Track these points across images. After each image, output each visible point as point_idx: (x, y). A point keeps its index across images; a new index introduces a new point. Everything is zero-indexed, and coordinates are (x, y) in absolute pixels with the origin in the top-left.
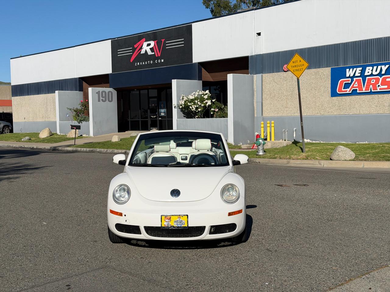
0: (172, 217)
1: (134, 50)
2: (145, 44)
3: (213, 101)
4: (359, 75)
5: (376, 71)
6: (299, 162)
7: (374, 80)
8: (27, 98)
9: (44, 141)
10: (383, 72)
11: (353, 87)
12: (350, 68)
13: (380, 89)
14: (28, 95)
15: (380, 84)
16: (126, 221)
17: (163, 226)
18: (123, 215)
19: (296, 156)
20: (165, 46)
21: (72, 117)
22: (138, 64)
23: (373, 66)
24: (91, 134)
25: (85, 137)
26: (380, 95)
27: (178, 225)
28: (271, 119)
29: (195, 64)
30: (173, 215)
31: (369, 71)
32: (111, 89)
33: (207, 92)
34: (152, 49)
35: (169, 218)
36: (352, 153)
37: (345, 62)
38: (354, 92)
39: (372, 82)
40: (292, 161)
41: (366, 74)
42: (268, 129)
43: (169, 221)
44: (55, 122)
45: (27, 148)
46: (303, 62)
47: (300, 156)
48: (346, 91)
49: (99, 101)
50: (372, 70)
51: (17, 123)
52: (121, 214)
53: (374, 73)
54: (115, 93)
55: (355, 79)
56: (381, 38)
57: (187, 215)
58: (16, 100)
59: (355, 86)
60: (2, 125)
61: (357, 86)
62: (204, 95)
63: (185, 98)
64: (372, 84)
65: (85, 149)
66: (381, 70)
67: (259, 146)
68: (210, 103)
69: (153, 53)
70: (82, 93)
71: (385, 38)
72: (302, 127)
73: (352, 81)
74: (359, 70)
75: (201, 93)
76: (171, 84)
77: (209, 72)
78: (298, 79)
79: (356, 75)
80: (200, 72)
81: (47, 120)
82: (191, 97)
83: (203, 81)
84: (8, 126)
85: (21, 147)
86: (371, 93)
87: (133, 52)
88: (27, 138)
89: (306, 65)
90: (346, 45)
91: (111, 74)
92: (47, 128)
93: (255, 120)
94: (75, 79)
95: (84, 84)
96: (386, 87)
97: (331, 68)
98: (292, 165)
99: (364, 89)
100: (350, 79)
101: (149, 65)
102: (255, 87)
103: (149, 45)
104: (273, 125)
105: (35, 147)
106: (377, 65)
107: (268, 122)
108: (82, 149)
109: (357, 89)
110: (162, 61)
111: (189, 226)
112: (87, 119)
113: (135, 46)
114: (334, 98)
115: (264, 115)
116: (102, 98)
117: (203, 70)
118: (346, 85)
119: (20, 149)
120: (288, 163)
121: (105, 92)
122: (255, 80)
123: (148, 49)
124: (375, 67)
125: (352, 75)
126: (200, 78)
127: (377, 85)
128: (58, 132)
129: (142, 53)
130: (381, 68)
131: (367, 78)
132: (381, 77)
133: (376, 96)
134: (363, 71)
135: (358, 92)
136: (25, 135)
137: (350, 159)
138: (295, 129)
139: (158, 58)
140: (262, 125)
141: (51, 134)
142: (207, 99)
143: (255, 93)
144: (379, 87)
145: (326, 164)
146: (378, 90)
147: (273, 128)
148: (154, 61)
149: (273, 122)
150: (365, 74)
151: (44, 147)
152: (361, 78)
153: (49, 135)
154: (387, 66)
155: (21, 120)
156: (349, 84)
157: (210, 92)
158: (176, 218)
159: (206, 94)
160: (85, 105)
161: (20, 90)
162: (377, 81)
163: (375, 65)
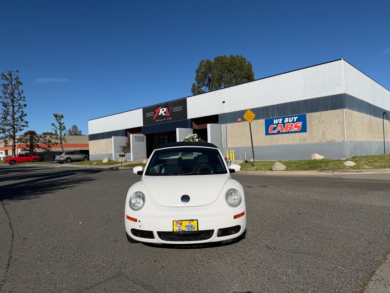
0: (183, 222)
1: (155, 113)
2: (161, 110)
3: (199, 139)
4: (281, 122)
5: (291, 120)
6: (252, 172)
7: (290, 125)
8: (97, 141)
9: (105, 164)
10: (295, 121)
11: (278, 129)
12: (275, 119)
14: (98, 139)
15: (293, 127)
16: (140, 226)
17: (175, 231)
18: (138, 221)
19: (250, 169)
20: (172, 111)
21: (121, 151)
22: (158, 120)
23: (289, 117)
24: (132, 160)
25: (128, 162)
26: (293, 134)
27: (188, 229)
28: (232, 148)
29: (189, 119)
30: (184, 220)
32: (143, 135)
33: (196, 134)
34: (165, 113)
35: (180, 223)
36: (284, 166)
37: (273, 116)
38: (279, 132)
39: (289, 126)
40: (248, 172)
41: (285, 122)
42: (231, 154)
43: (180, 226)
44: (112, 154)
45: (95, 168)
46: (252, 114)
47: (252, 168)
48: (274, 132)
49: (136, 141)
50: (288, 120)
51: (91, 155)
52: (135, 220)
53: (290, 121)
54: (145, 137)
55: (279, 125)
56: (293, 102)
57: (197, 220)
58: (91, 143)
59: (279, 129)
60: (83, 156)
62: (194, 136)
63: (184, 138)
64: (289, 128)
65: (127, 168)
66: (294, 119)
67: (228, 163)
68: (198, 141)
69: (166, 115)
70: (127, 137)
71: (295, 101)
72: (253, 151)
73: (277, 126)
74: (281, 120)
75: (192, 135)
76: (176, 131)
77: (197, 124)
78: (250, 124)
79: (279, 123)
80: (192, 124)
81: (108, 153)
82: (187, 138)
83: (193, 129)
84: (87, 157)
85: (92, 168)
86: (288, 133)
87: (155, 115)
88: (96, 163)
89: (254, 115)
90: (273, 107)
91: (142, 127)
92: (107, 157)
93: (223, 149)
94: (123, 130)
95: (128, 133)
96: (297, 129)
97: (265, 120)
98: (249, 174)
99: (284, 131)
100: (276, 125)
101: (164, 121)
102: (222, 131)
103: (163, 110)
104: (233, 152)
105: (99, 168)
106: (291, 117)
107: (231, 150)
108: (126, 168)
110: (171, 118)
111: (199, 230)
112: (129, 152)
113: (156, 111)
114: (267, 136)
115: (228, 147)
116: (138, 140)
117: (193, 122)
118: (274, 128)
119: (91, 169)
120: (246, 172)
121: (139, 137)
122: (222, 127)
123: (163, 112)
124: (290, 118)
125: (277, 123)
126: (192, 127)
127: (292, 128)
128: (113, 159)
129: (159, 115)
131: (286, 124)
132: (294, 124)
133: (291, 134)
134: (283, 121)
135: (281, 132)
136: (94, 161)
137: (283, 169)
138: (246, 154)
139: (168, 117)
140: (227, 152)
141: (109, 161)
142: (196, 138)
143: (223, 134)
145: (269, 173)
146: (293, 131)
147: (233, 154)
148: (166, 119)
149: (233, 150)
151: (104, 167)
152: (282, 124)
153: (108, 161)
154: (297, 117)
155: (94, 153)
156: (275, 128)
157: (197, 134)
158: (187, 223)
159: (195, 136)
160: (129, 144)
161: (93, 137)
162: (292, 125)
163: (290, 117)
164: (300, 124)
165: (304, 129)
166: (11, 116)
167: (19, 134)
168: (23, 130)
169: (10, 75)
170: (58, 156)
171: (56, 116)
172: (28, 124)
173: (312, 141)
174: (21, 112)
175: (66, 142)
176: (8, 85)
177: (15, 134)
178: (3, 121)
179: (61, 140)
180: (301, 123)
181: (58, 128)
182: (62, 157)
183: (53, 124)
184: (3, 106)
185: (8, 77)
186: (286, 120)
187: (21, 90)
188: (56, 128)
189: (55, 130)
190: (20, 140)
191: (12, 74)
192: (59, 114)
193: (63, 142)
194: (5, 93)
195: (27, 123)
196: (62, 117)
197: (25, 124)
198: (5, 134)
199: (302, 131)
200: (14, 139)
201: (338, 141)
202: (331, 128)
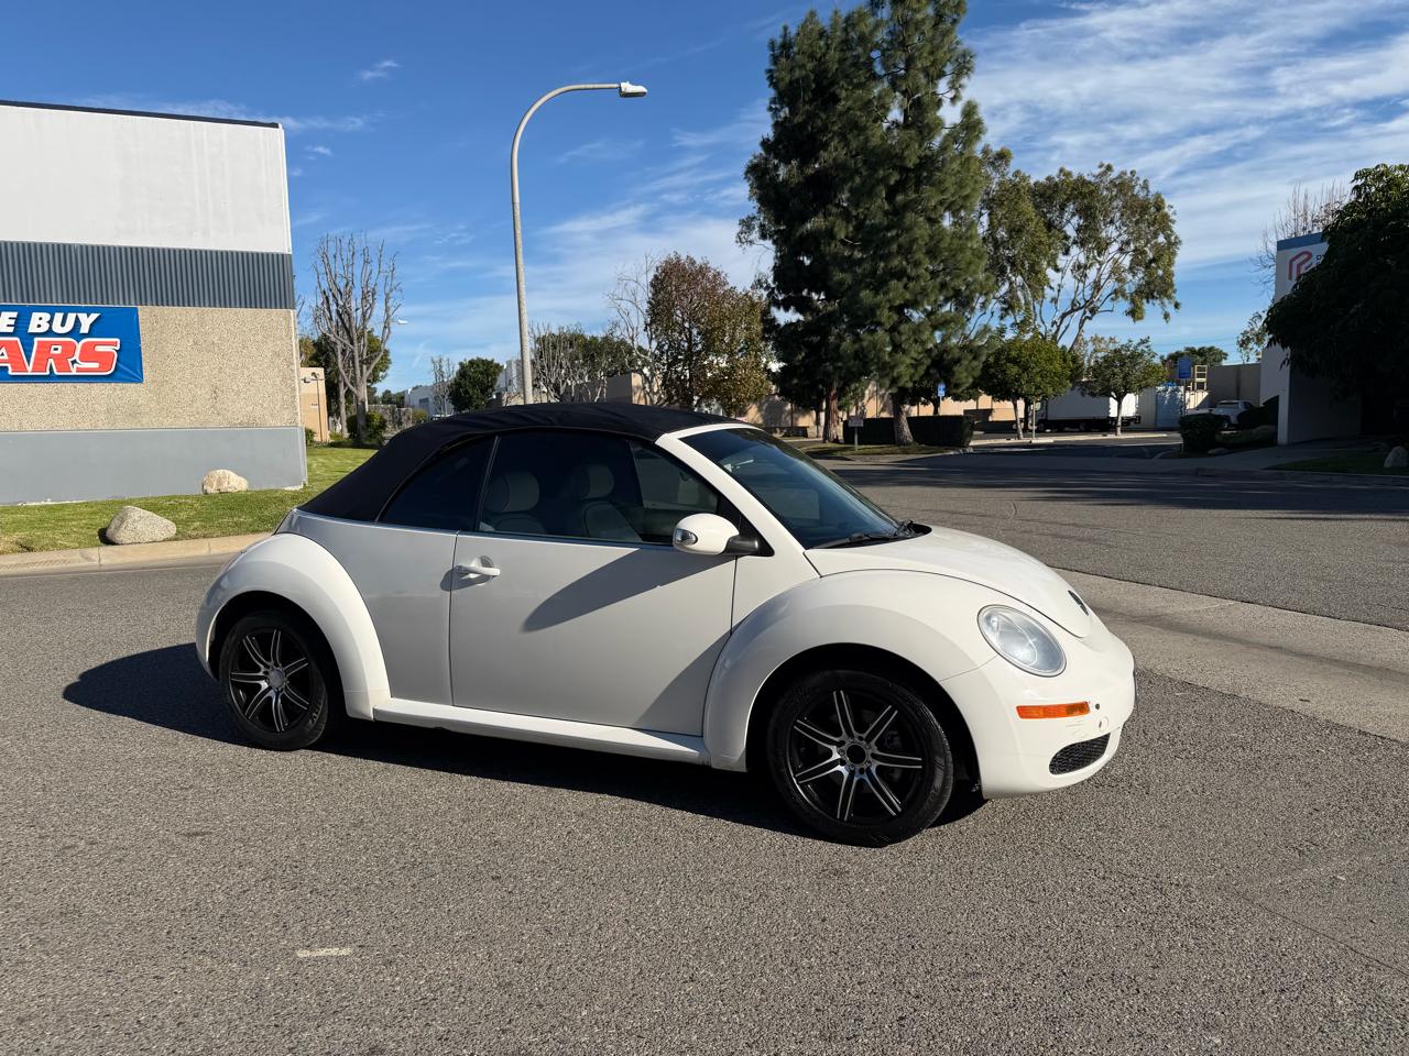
4: (11, 330)
5: (63, 324)
7: (60, 348)
10: (85, 329)
13: (78, 370)
15: (76, 357)
16: (1100, 724)
18: (1093, 708)
23: (52, 311)
26: (79, 386)
31: (40, 322)
36: (164, 521)
39: (53, 352)
41: (33, 329)
50: (50, 322)
53: (57, 328)
61: (6, 357)
64: (54, 356)
66: (77, 322)
74: (7, 317)
79: (1, 330)
86: (51, 378)
96: (95, 365)
106: (65, 310)
109: (6, 367)
127: (70, 360)
130: (77, 318)
131: (36, 340)
132: (78, 342)
133: (69, 386)
134: (20, 325)
135: (10, 372)
137: (165, 536)
144: (75, 365)
145: (104, 557)
146: (74, 373)
150: (30, 331)
152: (17, 339)
154: (94, 316)
162: (68, 350)
163: (59, 309)
164: (109, 346)
165: (128, 368)
173: (167, 422)
180: (115, 344)
186: (38, 322)
199: (118, 374)
201: (272, 422)
202: (246, 372)
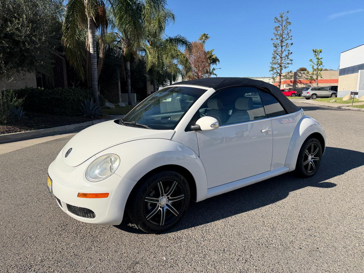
9: (346, 102)
51: (339, 91)
58: (341, 78)
88: (334, 100)
141: (351, 98)
155: (342, 90)
161: (344, 72)
166: (279, 55)
167: (284, 72)
168: (288, 67)
169: (282, 17)
170: (305, 91)
171: (315, 51)
172: (292, 62)
174: (288, 51)
175: (322, 77)
176: (279, 27)
177: (281, 72)
178: (273, 61)
179: (317, 76)
181: (316, 63)
182: (308, 93)
183: (311, 60)
184: (274, 46)
185: (280, 19)
187: (289, 30)
188: (313, 64)
189: (312, 66)
190: (285, 76)
191: (283, 16)
192: (318, 50)
193: (319, 78)
194: (276, 35)
195: (291, 60)
196: (321, 52)
197: (290, 62)
198: (273, 72)
200: (280, 76)
